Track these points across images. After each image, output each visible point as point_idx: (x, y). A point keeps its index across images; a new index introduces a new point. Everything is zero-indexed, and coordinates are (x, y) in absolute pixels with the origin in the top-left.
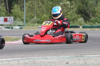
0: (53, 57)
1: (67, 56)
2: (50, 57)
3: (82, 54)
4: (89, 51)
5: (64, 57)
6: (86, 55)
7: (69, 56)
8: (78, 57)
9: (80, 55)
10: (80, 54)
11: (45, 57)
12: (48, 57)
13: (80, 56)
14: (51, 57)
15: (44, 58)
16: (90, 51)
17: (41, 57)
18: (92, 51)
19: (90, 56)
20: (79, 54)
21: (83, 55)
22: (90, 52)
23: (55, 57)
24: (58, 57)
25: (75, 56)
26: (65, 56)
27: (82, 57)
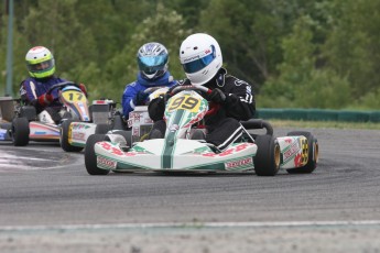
0: (88, 226)
1: (144, 225)
2: (75, 227)
3: (201, 217)
4: (231, 205)
5: (130, 225)
6: (215, 221)
7: (150, 225)
8: (182, 227)
9: (195, 220)
10: (196, 216)
11: (56, 226)
12: (69, 227)
13: (191, 224)
14: (81, 226)
15: (52, 229)
16: (233, 208)
17: (43, 227)
18: (241, 208)
19: (231, 224)
20: (192, 217)
21: (206, 221)
22: (235, 212)
23: (97, 226)
25: (172, 224)
26: (136, 222)
27: (199, 228)
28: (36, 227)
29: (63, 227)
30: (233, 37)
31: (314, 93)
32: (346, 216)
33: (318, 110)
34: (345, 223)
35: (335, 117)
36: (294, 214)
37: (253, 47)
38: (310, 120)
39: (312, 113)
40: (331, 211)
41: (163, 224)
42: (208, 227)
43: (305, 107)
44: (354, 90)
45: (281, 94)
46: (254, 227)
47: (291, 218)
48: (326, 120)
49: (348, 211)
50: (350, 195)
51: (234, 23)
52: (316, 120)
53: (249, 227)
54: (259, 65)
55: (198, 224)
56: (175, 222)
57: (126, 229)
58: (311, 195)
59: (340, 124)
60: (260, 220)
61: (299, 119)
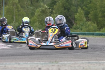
0: (26, 63)
1: (42, 62)
3: (58, 60)
4: (65, 57)
6: (61, 61)
7: (44, 62)
8: (52, 63)
9: (56, 61)
10: (56, 60)
12: (21, 63)
13: (55, 62)
14: (24, 63)
16: (66, 58)
17: (14, 63)
18: (68, 58)
19: (66, 62)
20: (55, 60)
23: (29, 63)
24: (32, 63)
26: (39, 61)
27: (57, 63)
28: (12, 63)
29: (20, 63)
30: (65, 13)
31: (87, 28)
32: (97, 60)
33: (89, 32)
34: (97, 62)
35: (93, 34)
36: (83, 59)
37: (70, 16)
38: (86, 35)
39: (87, 33)
40: (93, 59)
41: (47, 62)
42: (60, 63)
43: (85, 32)
44: (98, 27)
45: (78, 29)
46: (72, 63)
47: (82, 61)
48: (91, 35)
49: (98, 59)
50: (98, 55)
51: (65, 9)
52: (88, 35)
53: (71, 63)
54: (72, 21)
55: (57, 62)
56: (50, 61)
57: (37, 63)
58: (87, 55)
59: (95, 36)
60: (74, 61)
61: (83, 35)
